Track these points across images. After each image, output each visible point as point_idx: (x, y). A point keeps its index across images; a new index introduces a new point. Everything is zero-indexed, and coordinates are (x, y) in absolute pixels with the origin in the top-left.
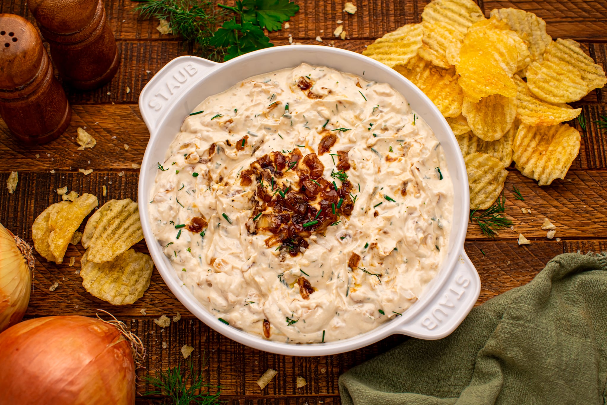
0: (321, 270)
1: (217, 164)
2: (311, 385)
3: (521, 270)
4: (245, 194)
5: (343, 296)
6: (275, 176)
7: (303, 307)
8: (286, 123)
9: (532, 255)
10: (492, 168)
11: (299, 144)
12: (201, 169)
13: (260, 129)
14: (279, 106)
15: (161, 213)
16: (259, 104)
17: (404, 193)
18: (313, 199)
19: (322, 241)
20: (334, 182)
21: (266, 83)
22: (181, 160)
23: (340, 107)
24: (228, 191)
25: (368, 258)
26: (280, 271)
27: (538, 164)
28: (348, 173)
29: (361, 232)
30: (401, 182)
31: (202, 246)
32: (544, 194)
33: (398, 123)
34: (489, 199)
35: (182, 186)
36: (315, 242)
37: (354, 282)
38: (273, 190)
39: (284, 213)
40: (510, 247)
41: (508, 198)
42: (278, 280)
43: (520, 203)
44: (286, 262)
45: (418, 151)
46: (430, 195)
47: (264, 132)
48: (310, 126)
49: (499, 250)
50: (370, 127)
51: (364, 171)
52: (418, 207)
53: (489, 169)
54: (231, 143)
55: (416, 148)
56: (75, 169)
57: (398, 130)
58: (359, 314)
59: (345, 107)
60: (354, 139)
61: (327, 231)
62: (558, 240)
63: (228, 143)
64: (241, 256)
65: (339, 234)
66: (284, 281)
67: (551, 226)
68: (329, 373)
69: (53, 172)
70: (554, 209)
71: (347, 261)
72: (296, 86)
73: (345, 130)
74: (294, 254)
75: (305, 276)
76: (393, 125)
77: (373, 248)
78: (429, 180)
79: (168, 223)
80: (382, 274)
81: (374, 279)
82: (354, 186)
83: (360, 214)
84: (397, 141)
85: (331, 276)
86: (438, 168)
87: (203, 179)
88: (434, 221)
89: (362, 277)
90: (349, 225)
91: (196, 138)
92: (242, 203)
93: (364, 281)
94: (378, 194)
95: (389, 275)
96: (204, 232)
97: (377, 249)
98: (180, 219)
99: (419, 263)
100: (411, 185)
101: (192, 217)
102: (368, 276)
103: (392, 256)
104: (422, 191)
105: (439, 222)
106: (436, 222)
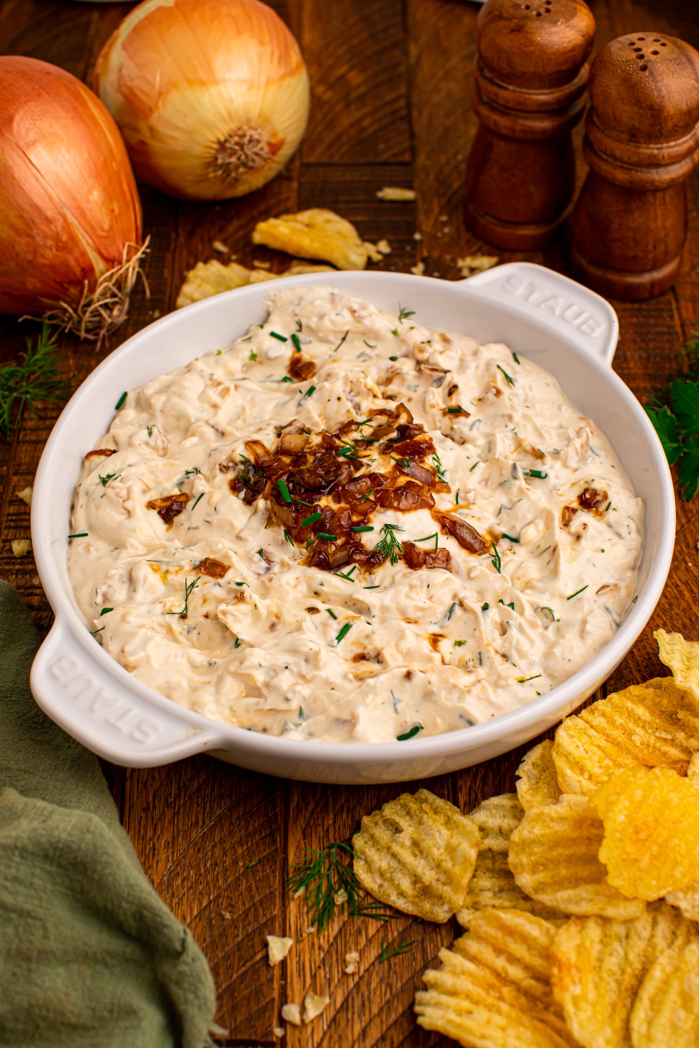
0: (200, 523)
1: (417, 386)
2: (14, 564)
3: (208, 940)
4: (351, 414)
5: (148, 558)
6: (383, 443)
7: (129, 490)
8: (503, 472)
9: (243, 969)
10: (450, 880)
11: (461, 495)
12: (407, 367)
13: (487, 435)
14: (539, 461)
15: (312, 303)
16: (541, 436)
17: (362, 657)
18: (338, 500)
19: (257, 522)
20: (372, 529)
21: (586, 446)
22: (418, 336)
23: (546, 556)
24: (358, 394)
25: (219, 592)
26: (204, 470)
27: (463, 977)
28: (401, 565)
29: (270, 580)
30: (379, 646)
31: (264, 382)
32: (397, 1010)
33: (522, 655)
34: (379, 881)
35: (372, 344)
36: (255, 512)
37: (171, 569)
38: (356, 441)
39: (311, 459)
40: (266, 923)
41: (384, 927)
42: (190, 469)
43: (373, 953)
44: (218, 471)
45: (452, 681)
46: (351, 697)
47: (481, 442)
48: (503, 514)
49: (257, 898)
50: (507, 602)
51: (406, 589)
52: (323, 673)
53: (446, 872)
54: (454, 396)
55: (464, 680)
56: (424, 260)
57: (504, 656)
58: (107, 576)
59: (548, 563)
60: (473, 575)
61: (276, 529)
62: (279, 1032)
63: (453, 390)
64: (240, 422)
65: (271, 549)
66: (188, 477)
67: (312, 1013)
68: (31, 591)
69: (417, 236)
70: (357, 1029)
71: (212, 557)
72: (586, 486)
73: (497, 564)
74: (234, 487)
75: (191, 503)
76: (514, 643)
77: (236, 597)
78: (392, 708)
79: (297, 319)
80: (187, 621)
81: (177, 604)
82: (373, 577)
83: (309, 580)
84: (480, 653)
85: (189, 544)
86: (422, 728)
87: (387, 371)
88: (298, 712)
89: (181, 584)
90: (288, 565)
91: (463, 354)
92: (336, 413)
93: (171, 588)
94: (357, 615)
95: (185, 633)
96: (290, 380)
97: (234, 604)
98: (310, 342)
99: (204, 683)
100: (375, 667)
101: (316, 361)
102: (182, 594)
103: (224, 637)
104: (359, 683)
105: (297, 725)
106: (295, 717)
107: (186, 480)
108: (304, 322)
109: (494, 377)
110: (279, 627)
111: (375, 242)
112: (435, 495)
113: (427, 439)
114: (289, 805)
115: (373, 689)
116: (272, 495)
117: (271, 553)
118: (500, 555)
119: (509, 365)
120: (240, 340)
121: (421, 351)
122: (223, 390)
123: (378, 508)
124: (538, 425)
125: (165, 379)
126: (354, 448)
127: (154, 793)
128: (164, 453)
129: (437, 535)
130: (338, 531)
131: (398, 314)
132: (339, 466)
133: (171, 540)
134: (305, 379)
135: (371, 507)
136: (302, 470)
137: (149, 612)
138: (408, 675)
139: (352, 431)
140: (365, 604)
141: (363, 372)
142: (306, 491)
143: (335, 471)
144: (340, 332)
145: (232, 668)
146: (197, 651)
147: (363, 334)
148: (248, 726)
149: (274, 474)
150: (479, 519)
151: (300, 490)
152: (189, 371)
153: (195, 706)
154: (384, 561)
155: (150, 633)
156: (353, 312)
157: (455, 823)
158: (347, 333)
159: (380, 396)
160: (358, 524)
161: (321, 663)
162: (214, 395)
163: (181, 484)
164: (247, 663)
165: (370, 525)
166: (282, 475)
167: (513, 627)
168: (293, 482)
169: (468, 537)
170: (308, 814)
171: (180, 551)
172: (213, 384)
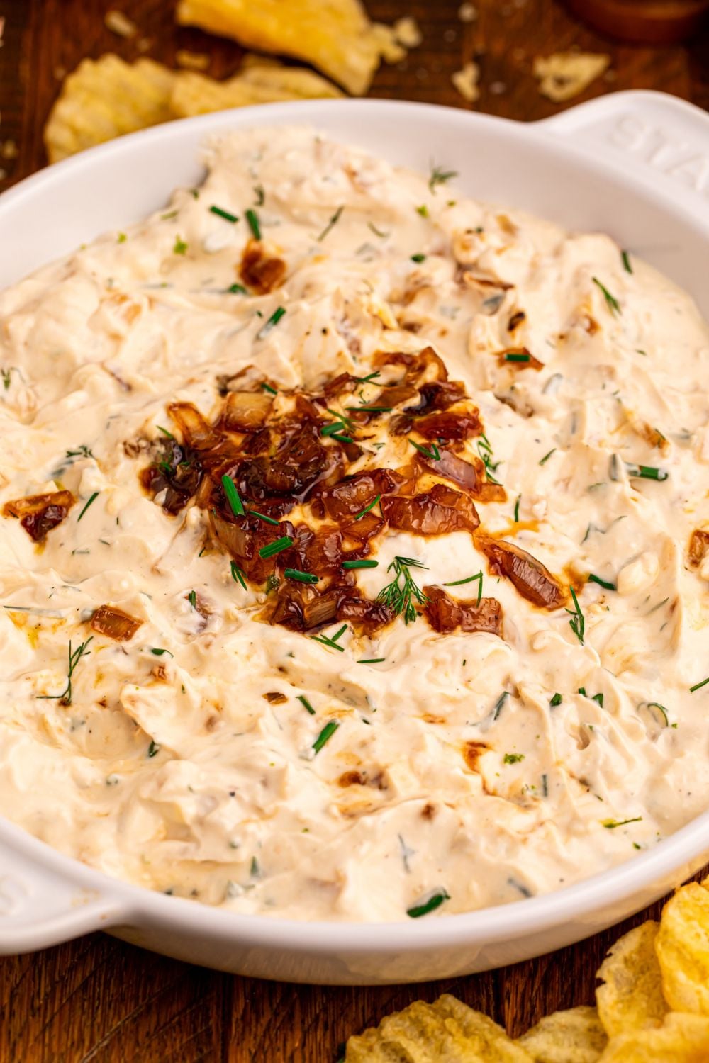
0: (92, 545)
1: (457, 309)
4: (345, 358)
5: (7, 601)
6: (397, 415)
8: (595, 468)
11: (523, 506)
12: (440, 273)
13: (572, 403)
14: (656, 450)
15: (282, 157)
17: (353, 779)
18: (319, 512)
19: (187, 545)
20: (375, 564)
22: (462, 218)
23: (660, 615)
24: (356, 323)
25: (123, 664)
26: (97, 450)
28: (421, 626)
29: (208, 646)
30: (382, 763)
31: (197, 291)
33: (612, 781)
35: (382, 229)
36: (184, 527)
37: (44, 621)
38: (352, 411)
39: (276, 440)
42: (74, 447)
44: (121, 455)
45: (498, 822)
46: (336, 844)
47: (561, 413)
48: (592, 541)
50: (592, 692)
51: (429, 666)
52: (291, 805)
54: (518, 331)
55: (518, 821)
56: (478, 60)
57: (583, 782)
59: (662, 629)
60: (537, 646)
61: (217, 558)
63: (516, 320)
64: (157, 366)
65: (210, 593)
66: (71, 462)
69: (467, 13)
71: (112, 604)
73: (577, 627)
74: (150, 482)
75: (76, 509)
76: (600, 762)
77: (152, 673)
78: (400, 864)
79: (255, 184)
80: (71, 710)
81: (54, 681)
82: (374, 643)
83: (270, 648)
84: (544, 777)
85: (75, 578)
86: (448, 897)
87: (408, 279)
88: (249, 867)
89: (62, 648)
90: (237, 620)
91: (537, 254)
92: (320, 356)
93: (46, 655)
94: (347, 707)
95: (67, 730)
96: (243, 291)
97: (149, 685)
98: (277, 224)
99: (99, 815)
100: (374, 795)
101: (287, 258)
102: (63, 666)
103: (131, 739)
104: (349, 822)
105: (248, 888)
106: (244, 875)
107: (68, 467)
108: (267, 189)
109: (587, 297)
110: (221, 724)
111: (390, 22)
112: (479, 507)
113: (470, 410)
114: (230, 1015)
115: (370, 833)
116: (211, 501)
117: (208, 600)
118: (583, 612)
119: (613, 275)
120: (157, 217)
121: (466, 247)
122: (129, 310)
123: (386, 529)
124: (658, 386)
125: (33, 287)
126: (348, 422)
127: (12, 992)
128: (31, 417)
129: (480, 575)
130: (320, 567)
131: (429, 175)
132: (323, 454)
133: (41, 570)
134: (266, 291)
135: (375, 528)
136: (262, 458)
137: (9, 695)
138: (428, 812)
139: (346, 392)
140: (360, 689)
141: (366, 282)
142: (268, 495)
143: (317, 462)
144: (329, 208)
145: (146, 792)
146: (88, 761)
147: (368, 212)
148: (167, 888)
149: (216, 465)
150: (552, 549)
151: (258, 494)
152: (73, 274)
153: (84, 852)
154: (393, 617)
155: (12, 732)
156: (352, 174)
157: (497, 1052)
158: (340, 210)
159: (394, 324)
160: (351, 556)
161: (288, 789)
162: (114, 318)
163: (59, 472)
164: (169, 786)
165: (372, 558)
166: (228, 467)
167: (600, 736)
168: (246, 479)
169: (532, 581)
170: (260, 1032)
171: (60, 591)
172: (113, 299)
